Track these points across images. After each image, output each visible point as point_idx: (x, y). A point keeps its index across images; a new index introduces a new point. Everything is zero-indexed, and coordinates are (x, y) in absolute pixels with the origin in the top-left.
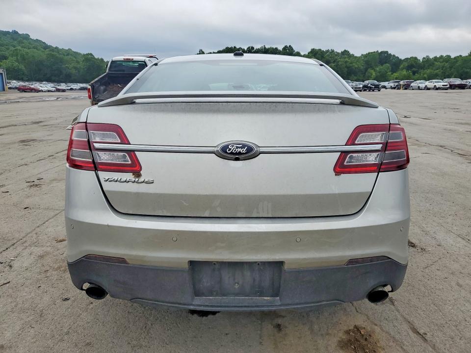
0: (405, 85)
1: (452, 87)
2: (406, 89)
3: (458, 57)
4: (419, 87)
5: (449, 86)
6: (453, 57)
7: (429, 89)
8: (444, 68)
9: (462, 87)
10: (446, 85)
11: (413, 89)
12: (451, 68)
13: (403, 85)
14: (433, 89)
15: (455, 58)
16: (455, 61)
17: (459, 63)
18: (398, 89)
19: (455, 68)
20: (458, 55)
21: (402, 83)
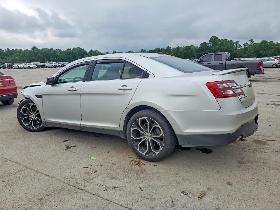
0: (9, 66)
1: (38, 67)
2: (9, 68)
3: (26, 50)
4: (19, 67)
5: (36, 66)
6: (23, 50)
7: (25, 68)
8: (20, 56)
9: (43, 67)
10: (35, 66)
11: (15, 69)
12: (24, 56)
13: (8, 66)
14: (28, 68)
15: (25, 51)
16: (25, 52)
17: (27, 54)
18: (4, 68)
19: (26, 57)
20: (26, 49)
21: (6, 64)
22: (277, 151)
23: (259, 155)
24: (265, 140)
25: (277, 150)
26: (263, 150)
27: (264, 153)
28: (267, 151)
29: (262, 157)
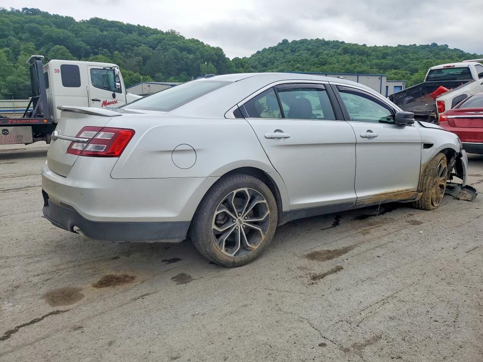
22: (17, 287)
23: (45, 265)
24: (58, 312)
25: (19, 290)
26: (46, 278)
27: (40, 272)
28: (35, 280)
29: (38, 265)
